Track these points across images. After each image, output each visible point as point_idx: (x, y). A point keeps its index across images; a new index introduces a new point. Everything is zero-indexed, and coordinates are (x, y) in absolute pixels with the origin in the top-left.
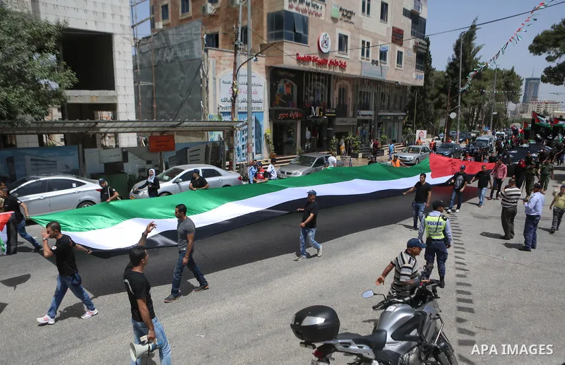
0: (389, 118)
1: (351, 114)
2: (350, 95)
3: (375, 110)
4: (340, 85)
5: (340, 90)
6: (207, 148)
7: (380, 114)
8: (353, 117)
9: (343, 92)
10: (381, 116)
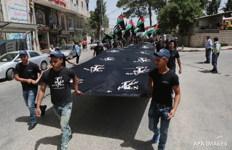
0: (79, 31)
1: (66, 29)
2: (65, 20)
3: (74, 27)
4: (61, 15)
5: (61, 17)
6: (17, 43)
7: (76, 29)
8: (68, 30)
9: (63, 18)
10: (77, 30)
